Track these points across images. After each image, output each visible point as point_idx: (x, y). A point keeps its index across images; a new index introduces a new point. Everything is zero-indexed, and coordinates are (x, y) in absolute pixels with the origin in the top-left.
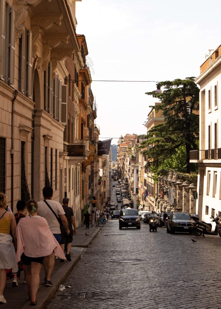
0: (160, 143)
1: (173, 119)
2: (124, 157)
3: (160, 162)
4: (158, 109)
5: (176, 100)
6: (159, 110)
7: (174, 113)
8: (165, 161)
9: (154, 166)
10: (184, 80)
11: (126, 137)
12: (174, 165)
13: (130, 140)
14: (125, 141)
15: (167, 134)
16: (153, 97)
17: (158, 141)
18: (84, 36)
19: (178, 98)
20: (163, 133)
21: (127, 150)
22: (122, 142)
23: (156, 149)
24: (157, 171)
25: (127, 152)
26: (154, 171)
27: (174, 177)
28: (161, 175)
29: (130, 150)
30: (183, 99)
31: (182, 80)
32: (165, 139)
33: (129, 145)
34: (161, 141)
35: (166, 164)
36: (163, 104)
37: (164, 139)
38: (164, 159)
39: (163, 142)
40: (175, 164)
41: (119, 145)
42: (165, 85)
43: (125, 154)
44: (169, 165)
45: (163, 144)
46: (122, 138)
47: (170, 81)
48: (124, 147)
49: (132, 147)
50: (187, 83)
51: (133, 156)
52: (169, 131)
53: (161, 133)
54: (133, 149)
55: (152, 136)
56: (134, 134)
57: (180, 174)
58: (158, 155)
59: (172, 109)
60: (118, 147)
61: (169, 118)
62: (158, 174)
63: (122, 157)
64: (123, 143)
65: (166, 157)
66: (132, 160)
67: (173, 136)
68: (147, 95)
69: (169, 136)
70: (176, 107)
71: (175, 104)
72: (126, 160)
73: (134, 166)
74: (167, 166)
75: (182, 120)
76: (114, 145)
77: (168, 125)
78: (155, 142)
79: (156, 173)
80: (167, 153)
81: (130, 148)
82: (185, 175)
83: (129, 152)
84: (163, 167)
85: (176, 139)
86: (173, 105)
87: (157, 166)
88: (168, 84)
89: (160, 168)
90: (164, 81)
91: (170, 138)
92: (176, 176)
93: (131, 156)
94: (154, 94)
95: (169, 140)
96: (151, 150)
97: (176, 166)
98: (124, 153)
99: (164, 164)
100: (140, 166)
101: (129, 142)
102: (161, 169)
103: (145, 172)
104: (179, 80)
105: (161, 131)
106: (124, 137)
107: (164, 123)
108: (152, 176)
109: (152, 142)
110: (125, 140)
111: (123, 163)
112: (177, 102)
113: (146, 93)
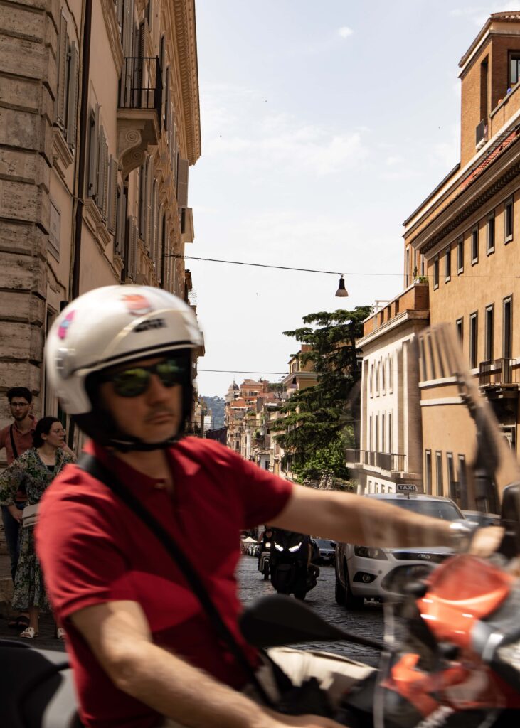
0: (307, 423)
1: (332, 378)
2: (239, 432)
3: (309, 456)
4: (307, 360)
5: (337, 347)
6: (308, 363)
7: (334, 368)
8: (318, 453)
9: (296, 461)
10: (352, 312)
11: (244, 385)
12: (334, 460)
13: (252, 394)
14: (241, 395)
15: (320, 406)
16: (297, 339)
17: (304, 420)
18: (190, 273)
19: (343, 342)
20: (315, 404)
21: (247, 417)
22: (236, 396)
23: (301, 432)
24: (302, 471)
25: (246, 421)
26: (298, 470)
27: (328, 484)
28: (309, 479)
29: (253, 417)
30: (350, 344)
31: (348, 313)
32: (316, 415)
33: (250, 404)
34: (309, 419)
35: (319, 458)
36: (315, 351)
37: (314, 416)
38: (315, 449)
39: (312, 421)
40: (336, 459)
41: (229, 404)
42: (318, 319)
43: (242, 425)
44: (324, 460)
45: (313, 424)
46: (235, 387)
47: (328, 312)
48: (240, 409)
49: (258, 412)
50: (357, 318)
51: (258, 435)
52: (324, 399)
53: (310, 404)
54: (258, 417)
55: (293, 410)
56: (263, 379)
57: (337, 481)
58: (304, 442)
59: (330, 360)
60: (227, 408)
61: (325, 376)
62: (305, 477)
63: (236, 431)
64: (237, 399)
65: (319, 446)
66: (257, 441)
67: (330, 410)
68: (287, 336)
69: (323, 411)
70: (338, 357)
71: (336, 352)
72: (243, 439)
73: (261, 455)
74: (320, 462)
75: (349, 380)
76: (217, 399)
77: (323, 389)
78: (299, 421)
79: (301, 475)
80: (321, 439)
81: (253, 415)
82: (344, 484)
83: (251, 424)
84: (314, 464)
85: (336, 417)
86: (331, 353)
87: (303, 462)
88: (324, 317)
89: (308, 466)
90: (316, 312)
91: (325, 414)
92: (331, 483)
93: (254, 434)
94: (299, 334)
95: (323, 417)
96: (291, 433)
97: (336, 462)
98: (239, 422)
99: (316, 459)
100: (272, 457)
101: (250, 397)
102: (310, 467)
103: (283, 470)
104: (343, 312)
105: (310, 399)
106: (239, 386)
107: (316, 385)
108: (293, 479)
109: (293, 421)
110: (241, 393)
111: (238, 443)
112: (339, 349)
113: (285, 333)
